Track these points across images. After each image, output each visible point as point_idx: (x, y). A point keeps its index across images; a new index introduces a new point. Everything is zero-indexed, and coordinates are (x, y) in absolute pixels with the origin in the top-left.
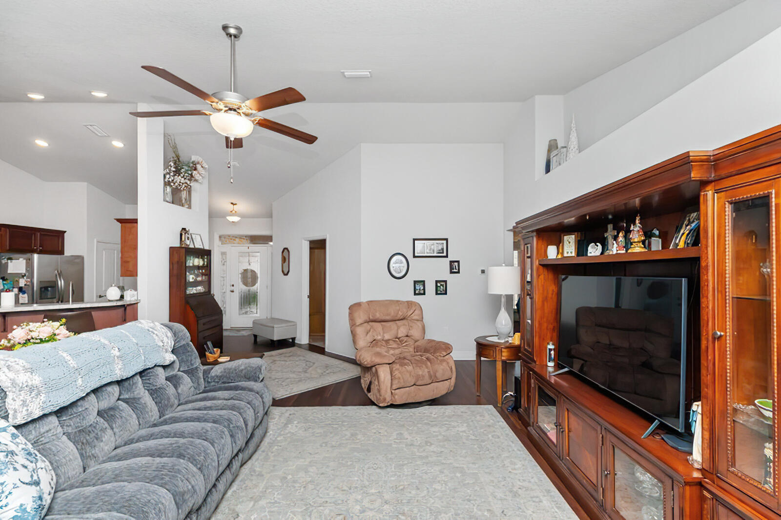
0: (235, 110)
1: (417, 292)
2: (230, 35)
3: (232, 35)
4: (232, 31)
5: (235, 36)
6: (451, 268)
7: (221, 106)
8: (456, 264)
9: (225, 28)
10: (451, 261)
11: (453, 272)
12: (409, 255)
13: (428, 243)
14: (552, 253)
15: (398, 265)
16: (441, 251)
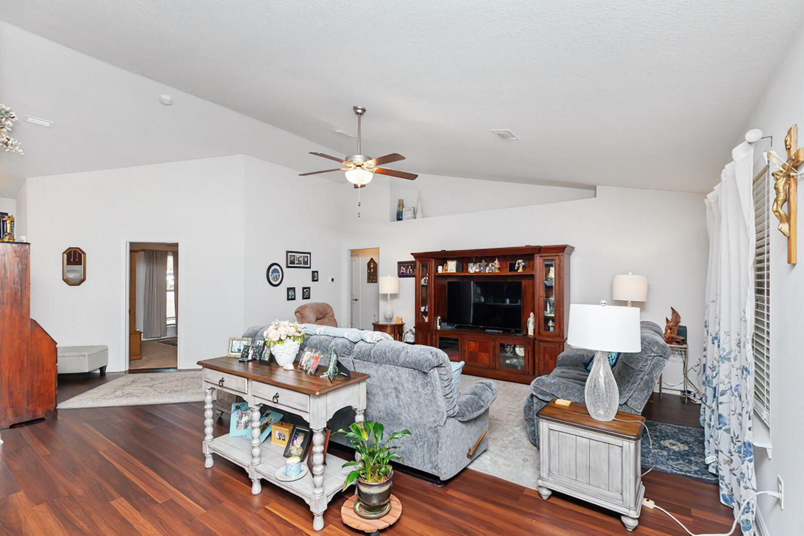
0: (360, 166)
1: (290, 298)
2: (358, 113)
3: (360, 113)
4: (359, 111)
5: (360, 114)
6: (313, 277)
7: (352, 165)
8: (316, 273)
9: (355, 108)
10: (313, 272)
11: (313, 280)
12: (284, 266)
13: (298, 255)
14: (440, 269)
15: (275, 274)
16: (306, 263)
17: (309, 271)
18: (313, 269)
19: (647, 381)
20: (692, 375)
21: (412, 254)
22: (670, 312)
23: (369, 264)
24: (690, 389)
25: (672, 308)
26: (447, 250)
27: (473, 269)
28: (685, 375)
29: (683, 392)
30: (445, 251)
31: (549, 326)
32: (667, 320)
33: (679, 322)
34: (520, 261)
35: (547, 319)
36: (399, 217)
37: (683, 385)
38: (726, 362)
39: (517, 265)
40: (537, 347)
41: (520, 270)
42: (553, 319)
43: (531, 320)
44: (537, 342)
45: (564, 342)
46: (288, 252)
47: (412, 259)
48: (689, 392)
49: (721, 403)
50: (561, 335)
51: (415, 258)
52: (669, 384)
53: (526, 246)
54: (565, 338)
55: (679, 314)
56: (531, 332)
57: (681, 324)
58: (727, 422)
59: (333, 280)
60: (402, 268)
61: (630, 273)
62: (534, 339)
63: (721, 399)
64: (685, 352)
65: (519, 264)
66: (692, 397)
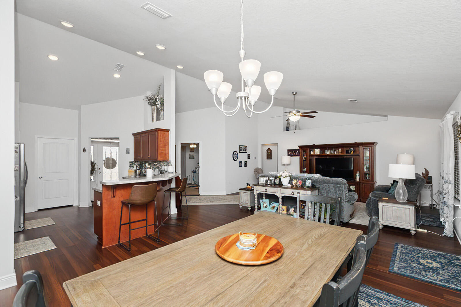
0: (295, 114)
1: (240, 166)
5: (295, 94)
10: (248, 155)
11: (248, 158)
12: (238, 152)
13: (243, 147)
14: (312, 153)
15: (236, 156)
16: (245, 150)
17: (247, 154)
18: (248, 153)
19: (417, 191)
20: (435, 197)
21: (298, 146)
22: (424, 170)
23: (267, 151)
24: (434, 203)
25: (425, 169)
26: (316, 144)
27: (328, 152)
28: (432, 197)
29: (431, 204)
30: (314, 145)
31: (367, 177)
32: (423, 173)
33: (429, 174)
34: (351, 149)
35: (366, 174)
36: (288, 129)
37: (430, 202)
38: (446, 183)
39: (350, 151)
40: (361, 186)
41: (352, 153)
42: (369, 174)
43: (358, 174)
44: (361, 184)
45: (374, 183)
46: (239, 146)
47: (298, 148)
48: (434, 205)
49: (445, 197)
50: (373, 180)
51: (299, 148)
52: (424, 201)
53: (355, 142)
54: (375, 181)
55: (428, 170)
56: (358, 179)
57: (430, 175)
58: (447, 203)
59: (255, 158)
60: (290, 152)
61: (405, 154)
62: (359, 182)
63: (444, 196)
64: (431, 187)
65: (351, 150)
66: (435, 206)
